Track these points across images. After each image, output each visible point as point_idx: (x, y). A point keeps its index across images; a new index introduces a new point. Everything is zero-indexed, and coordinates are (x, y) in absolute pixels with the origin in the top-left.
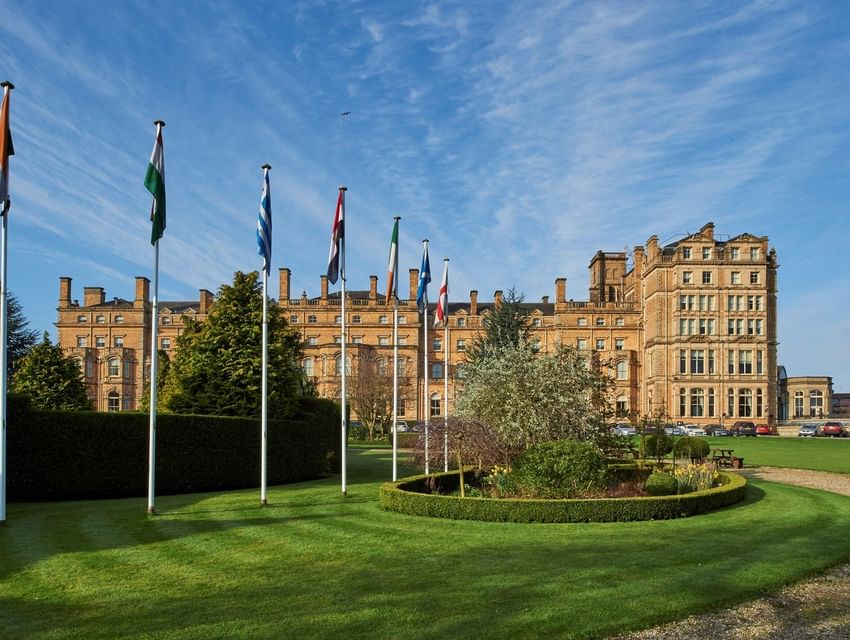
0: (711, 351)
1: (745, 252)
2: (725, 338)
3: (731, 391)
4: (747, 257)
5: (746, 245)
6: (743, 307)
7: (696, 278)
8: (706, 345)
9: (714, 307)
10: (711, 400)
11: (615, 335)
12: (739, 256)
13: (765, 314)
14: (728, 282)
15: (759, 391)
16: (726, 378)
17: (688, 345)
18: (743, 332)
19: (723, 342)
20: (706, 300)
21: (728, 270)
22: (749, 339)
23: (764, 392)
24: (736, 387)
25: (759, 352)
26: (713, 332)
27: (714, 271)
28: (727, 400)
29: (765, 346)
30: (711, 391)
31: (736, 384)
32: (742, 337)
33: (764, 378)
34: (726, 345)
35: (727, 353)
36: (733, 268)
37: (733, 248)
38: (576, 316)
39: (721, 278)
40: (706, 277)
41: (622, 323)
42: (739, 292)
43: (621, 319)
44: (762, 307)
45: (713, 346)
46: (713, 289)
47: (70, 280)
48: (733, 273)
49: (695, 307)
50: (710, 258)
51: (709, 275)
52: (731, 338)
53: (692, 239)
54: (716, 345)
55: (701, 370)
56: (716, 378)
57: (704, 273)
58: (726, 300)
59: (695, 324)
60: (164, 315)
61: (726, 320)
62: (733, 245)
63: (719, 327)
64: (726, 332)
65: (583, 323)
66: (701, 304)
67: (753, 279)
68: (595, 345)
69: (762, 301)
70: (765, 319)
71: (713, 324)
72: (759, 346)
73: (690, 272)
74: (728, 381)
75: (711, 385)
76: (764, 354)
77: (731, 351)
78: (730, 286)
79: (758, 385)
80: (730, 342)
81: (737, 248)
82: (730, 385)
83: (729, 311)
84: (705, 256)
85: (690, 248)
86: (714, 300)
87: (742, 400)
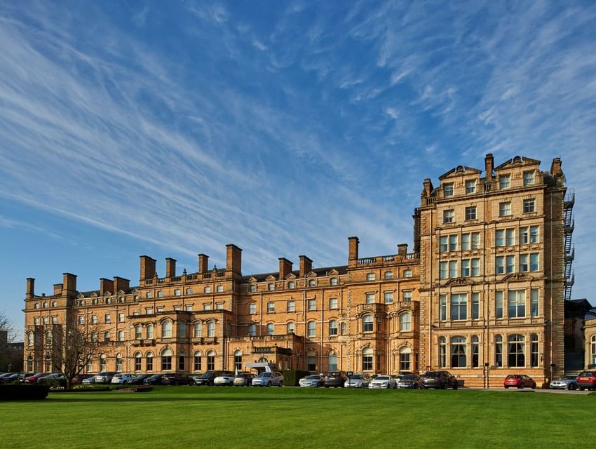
0: (474, 294)
1: (516, 179)
2: (490, 279)
3: (498, 337)
4: (520, 183)
5: (517, 171)
6: (514, 242)
7: (458, 215)
8: (468, 288)
9: (479, 245)
10: (475, 349)
11: (402, 288)
12: (510, 184)
13: (542, 246)
14: (495, 215)
15: (534, 337)
16: (492, 323)
17: (448, 290)
18: (515, 270)
19: (488, 283)
20: (469, 239)
21: (495, 203)
22: (520, 278)
23: (541, 337)
24: (504, 332)
25: (533, 290)
26: (479, 273)
27: (479, 205)
28: (493, 348)
29: (542, 283)
30: (474, 338)
31: (504, 330)
32: (512, 275)
33: (539, 321)
34: (492, 287)
35: (492, 295)
36: (501, 199)
37: (501, 176)
38: (365, 272)
39: (487, 212)
40: (470, 213)
41: (409, 274)
42: (510, 225)
43: (409, 270)
44: (539, 239)
45: (477, 288)
46: (477, 225)
47: (33, 280)
48: (501, 204)
49: (458, 248)
50: (475, 191)
51: (474, 211)
52: (499, 278)
53: (453, 174)
54: (480, 287)
55: (463, 316)
56: (481, 323)
57: (468, 210)
58: (492, 236)
59: (457, 266)
60: (81, 299)
61: (493, 258)
62: (502, 173)
63: (484, 267)
64: (493, 272)
65: (372, 278)
66: (463, 243)
67: (528, 207)
68: (382, 299)
69: (539, 231)
70: (542, 252)
71: (479, 264)
72: (533, 284)
73: (452, 211)
74: (493, 327)
75: (473, 332)
76: (540, 293)
77: (498, 292)
78: (498, 220)
79: (532, 330)
80: (497, 282)
81: (508, 176)
82: (496, 331)
83: (496, 248)
84: (468, 190)
85: (452, 184)
86: (479, 237)
87: (512, 348)
